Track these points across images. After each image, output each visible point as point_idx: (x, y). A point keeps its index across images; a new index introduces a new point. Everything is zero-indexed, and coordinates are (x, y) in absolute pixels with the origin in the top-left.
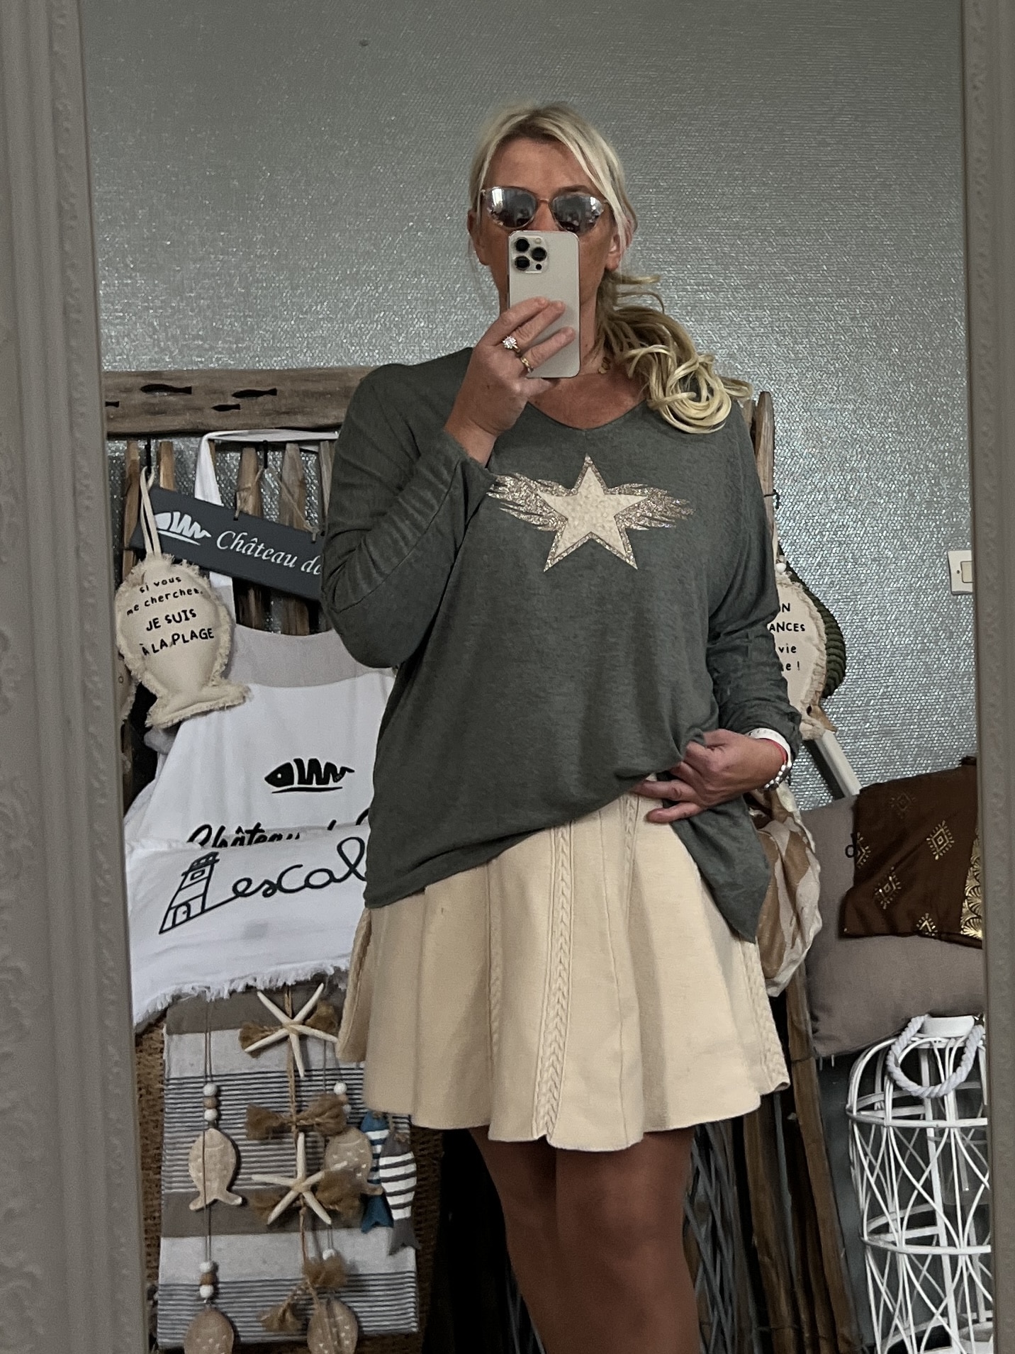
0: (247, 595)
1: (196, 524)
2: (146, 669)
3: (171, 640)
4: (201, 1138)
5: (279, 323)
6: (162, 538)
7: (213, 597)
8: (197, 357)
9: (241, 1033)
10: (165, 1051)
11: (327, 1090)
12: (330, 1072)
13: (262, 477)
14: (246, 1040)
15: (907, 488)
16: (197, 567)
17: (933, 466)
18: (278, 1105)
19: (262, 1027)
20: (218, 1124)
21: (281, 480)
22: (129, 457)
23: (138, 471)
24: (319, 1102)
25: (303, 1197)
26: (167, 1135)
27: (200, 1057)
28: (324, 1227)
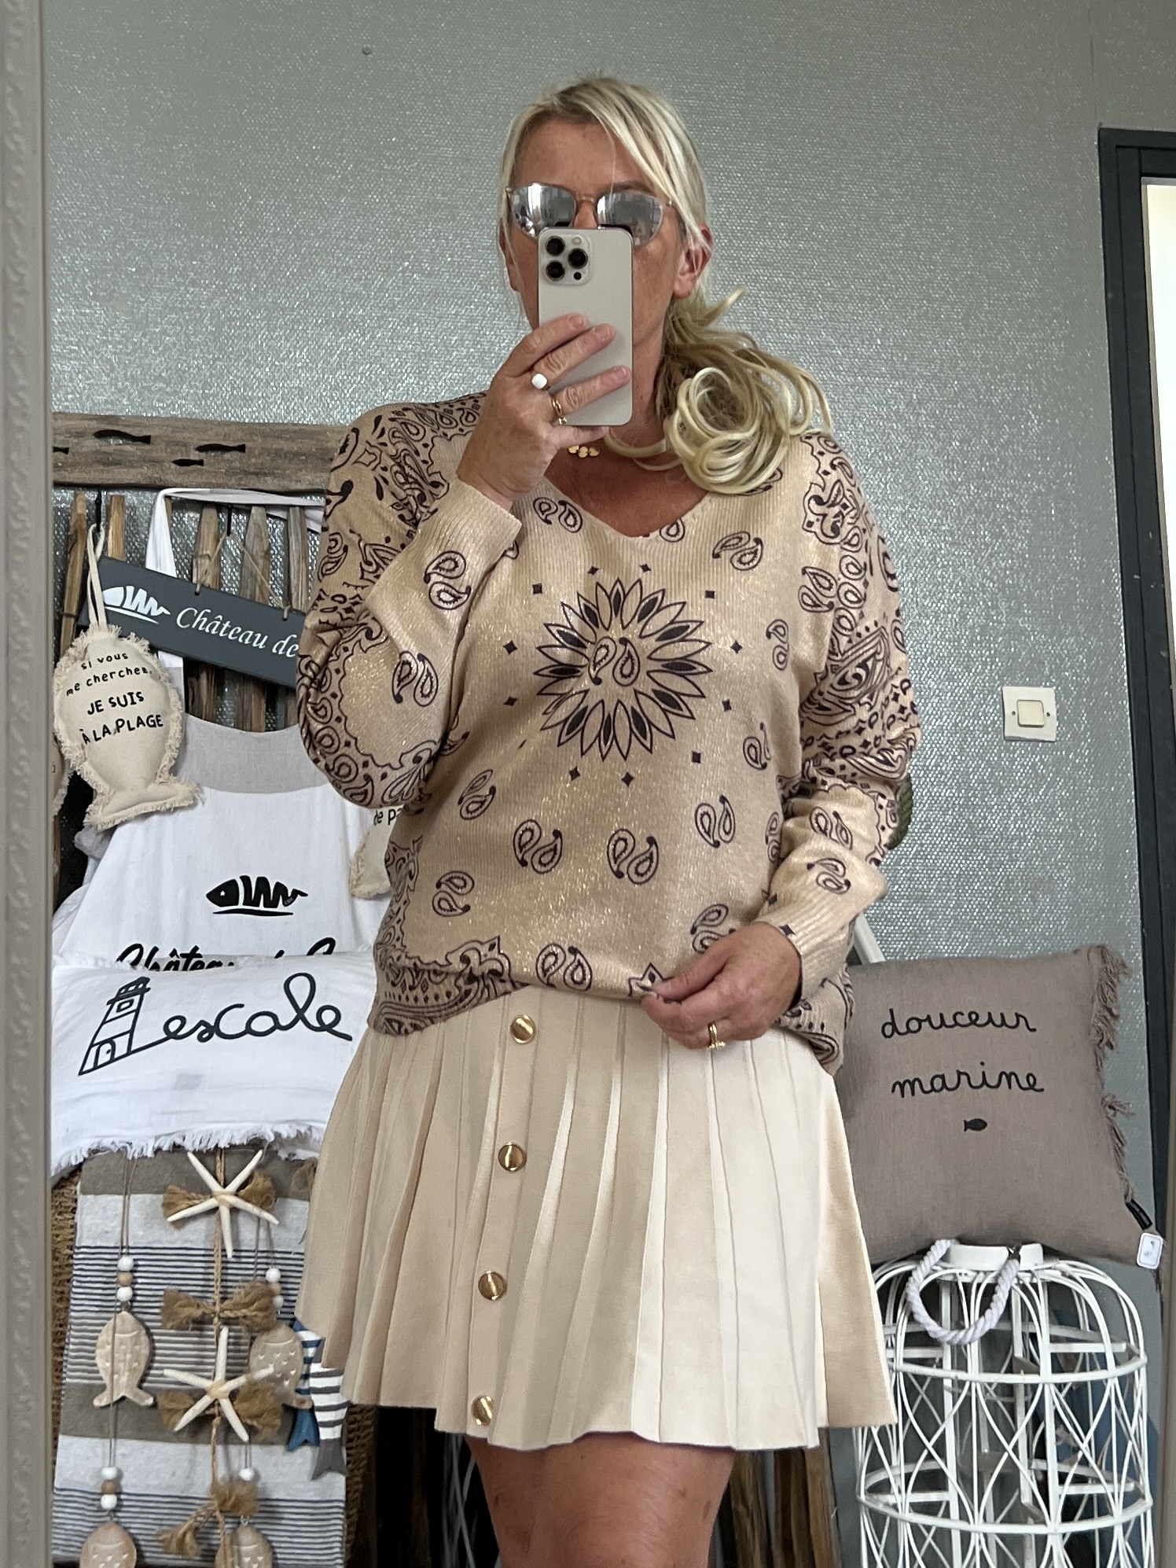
0: (198, 677)
1: (152, 599)
2: (86, 759)
3: (114, 726)
4: (112, 1321)
5: (252, 369)
7: (163, 678)
8: (158, 401)
9: (165, 1198)
10: (78, 1211)
11: (257, 1275)
12: (264, 1255)
13: (223, 545)
14: (169, 1207)
16: (147, 643)
17: (990, 585)
18: (200, 1288)
19: (189, 1192)
20: (132, 1307)
21: (244, 548)
22: (75, 510)
23: (84, 526)
24: (248, 1289)
25: (219, 1405)
26: (73, 1314)
27: (116, 1224)
28: (240, 1442)
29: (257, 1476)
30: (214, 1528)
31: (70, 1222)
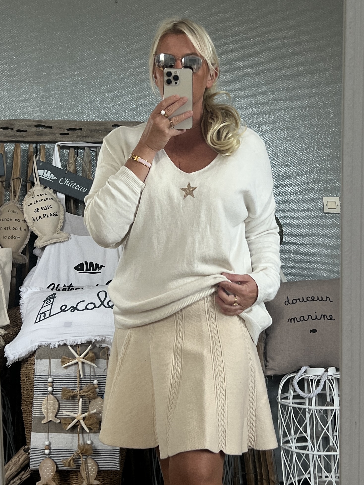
0: (70, 201)
1: (52, 174)
2: (34, 226)
3: (43, 216)
4: (46, 397)
5: (83, 104)
6: (41, 179)
7: (58, 201)
8: (54, 115)
9: (62, 360)
10: (35, 365)
11: (91, 382)
12: (93, 376)
13: (76, 159)
14: (63, 362)
15: (309, 173)
16: (52, 190)
17: (319, 165)
18: (73, 387)
19: (69, 358)
20: (53, 393)
21: (83, 160)
22: (30, 150)
23: (33, 154)
24: (88, 387)
25: (80, 422)
26: (34, 396)
27: (47, 368)
28: (87, 433)
29: (92, 443)
30: (79, 459)
31: (33, 368)
